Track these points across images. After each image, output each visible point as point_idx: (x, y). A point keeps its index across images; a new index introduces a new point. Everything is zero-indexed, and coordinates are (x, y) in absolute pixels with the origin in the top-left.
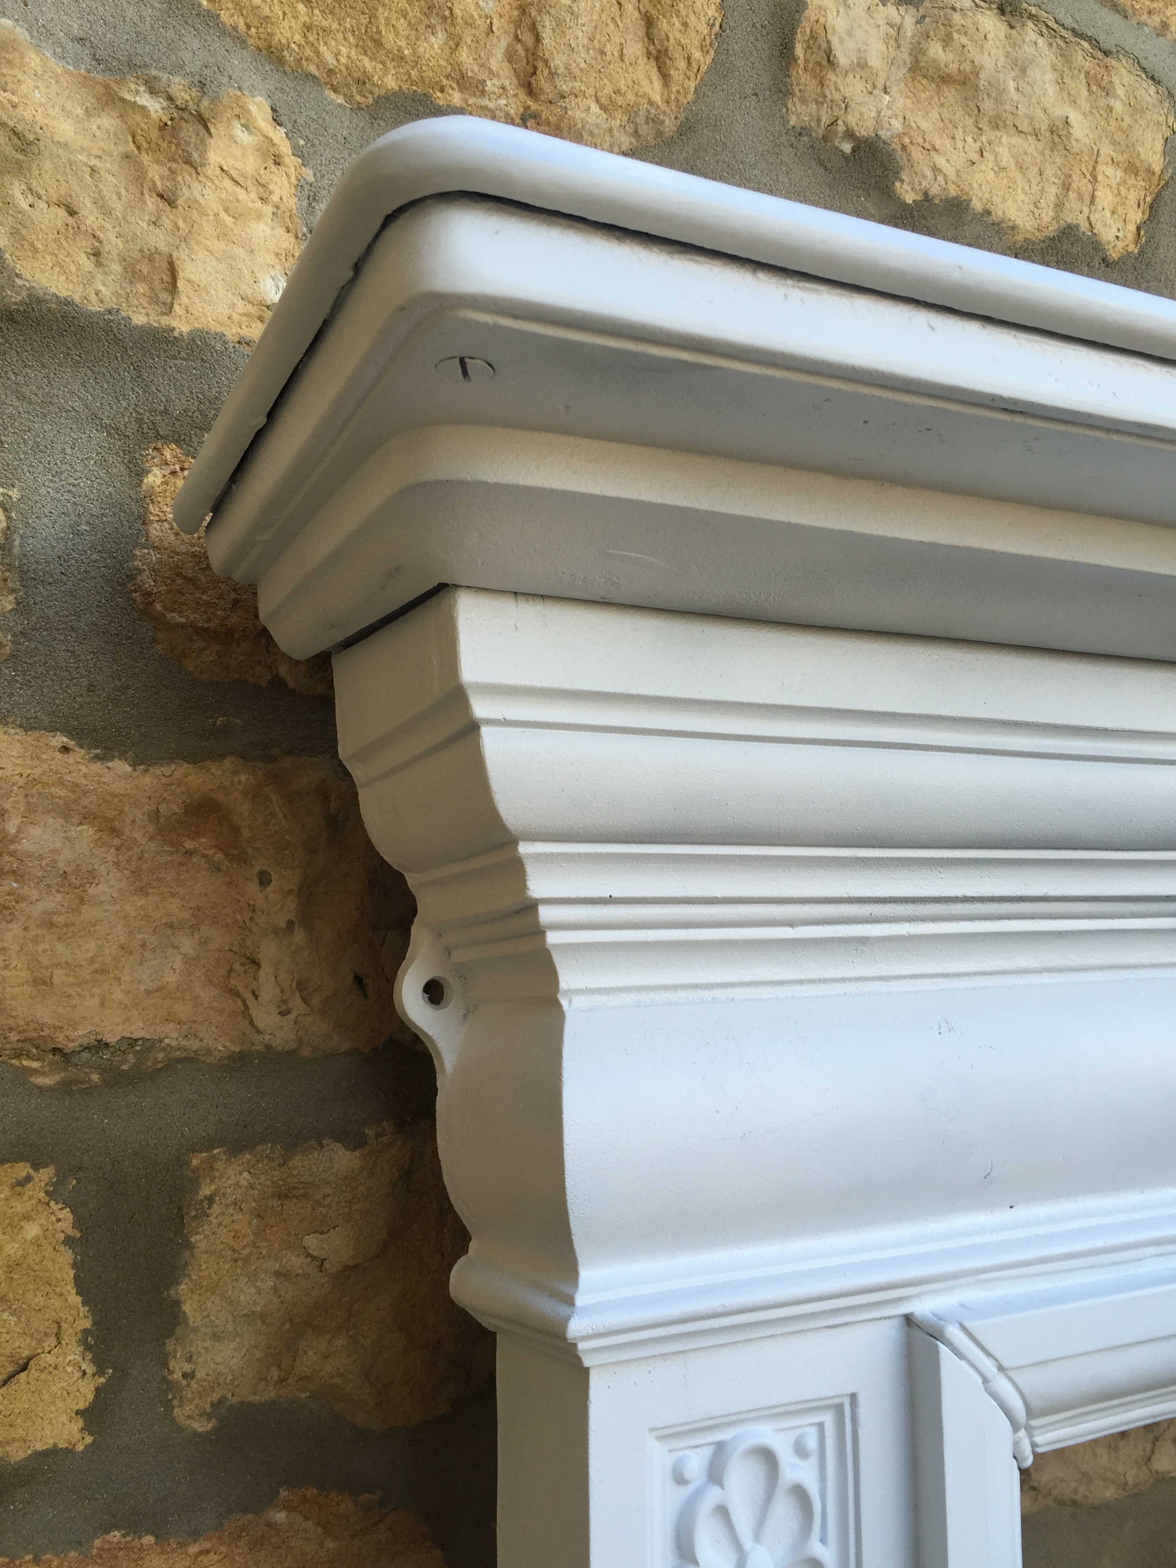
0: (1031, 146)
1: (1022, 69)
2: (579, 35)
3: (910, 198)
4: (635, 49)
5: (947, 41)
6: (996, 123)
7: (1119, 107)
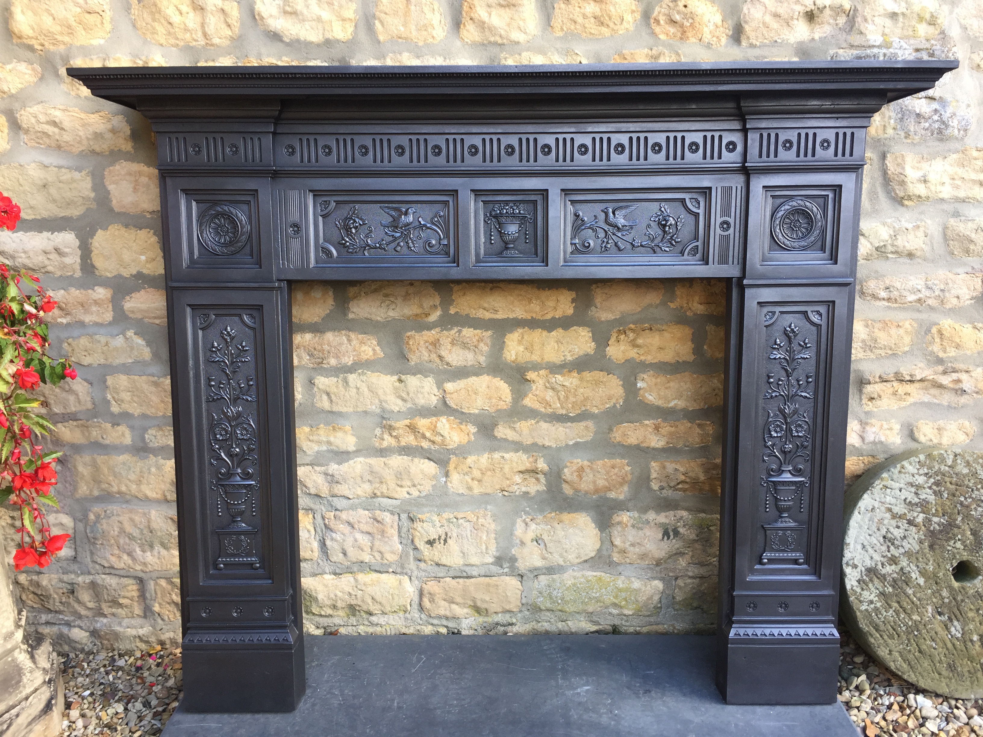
0: (314, 23)
1: (307, 7)
2: (212, 27)
3: (288, 41)
4: (224, 26)
5: (289, 6)
6: (304, 20)
7: (336, 7)
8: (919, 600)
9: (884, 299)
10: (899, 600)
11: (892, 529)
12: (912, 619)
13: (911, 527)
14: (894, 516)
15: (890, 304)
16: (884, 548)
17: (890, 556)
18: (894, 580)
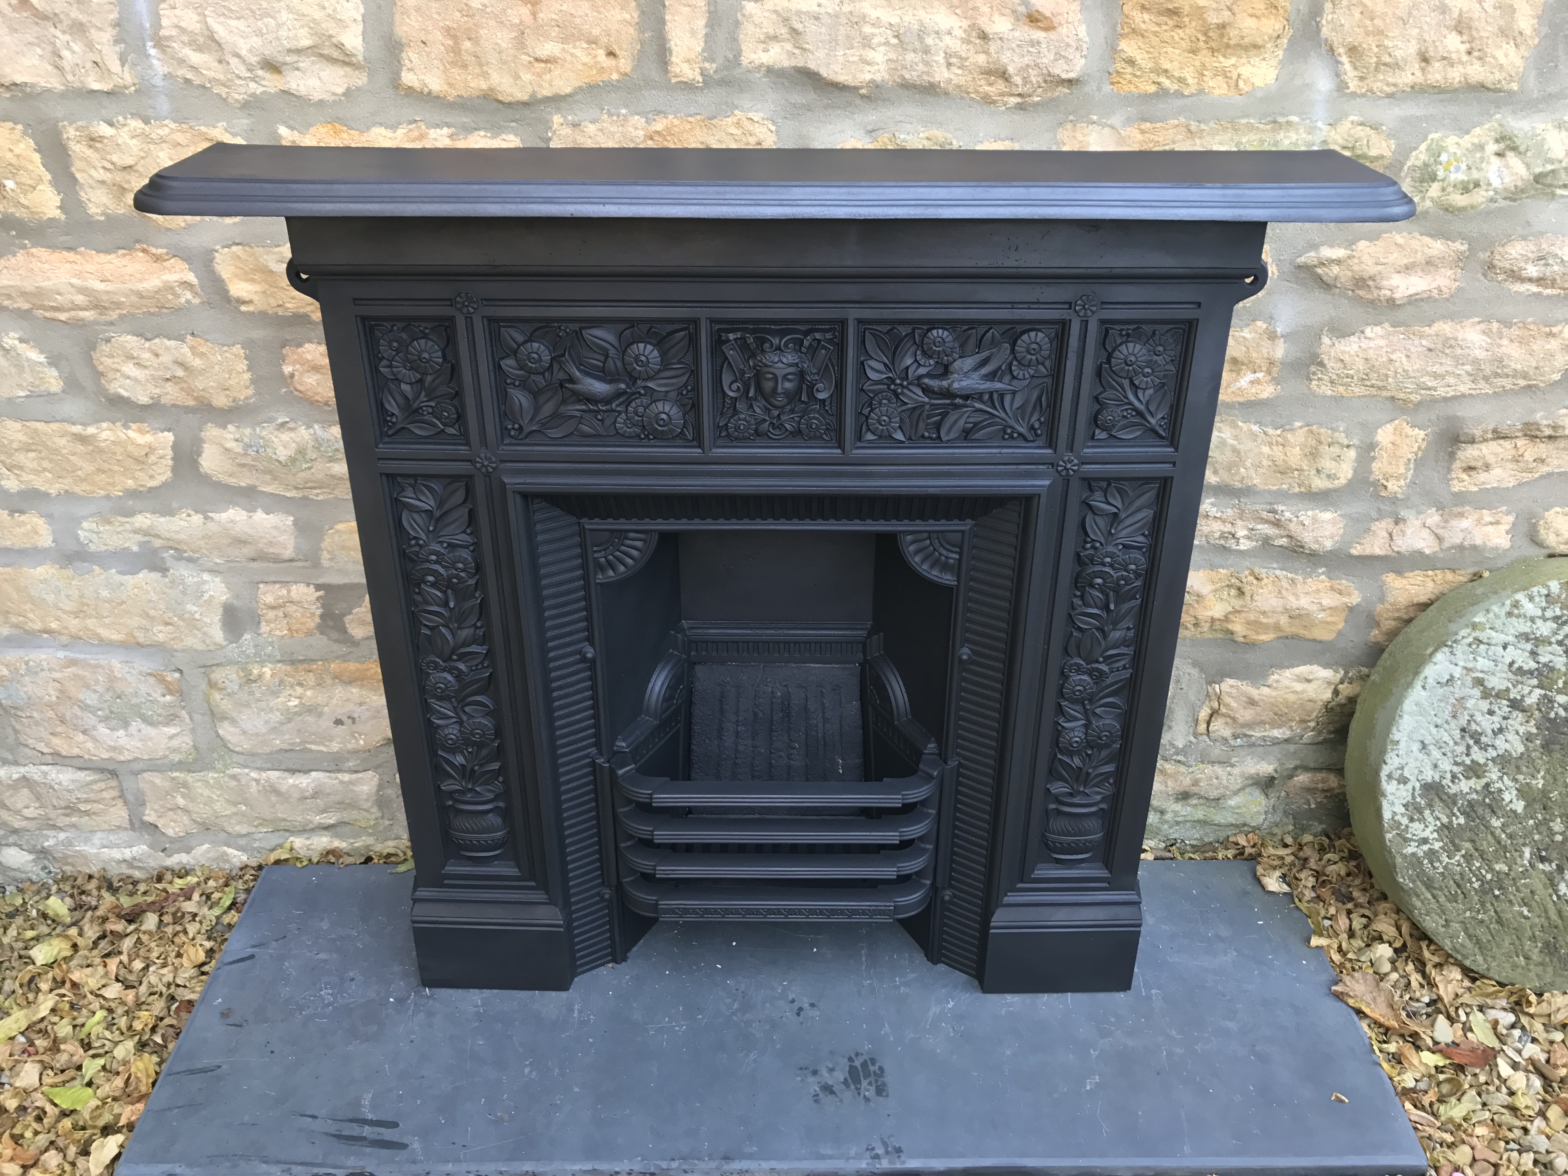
8: (1510, 836)
9: (1530, 280)
10: (1475, 838)
11: (1479, 717)
12: (1491, 870)
13: (1515, 713)
14: (1486, 694)
15: (1540, 289)
16: (1461, 749)
17: (1468, 762)
18: (1471, 804)
